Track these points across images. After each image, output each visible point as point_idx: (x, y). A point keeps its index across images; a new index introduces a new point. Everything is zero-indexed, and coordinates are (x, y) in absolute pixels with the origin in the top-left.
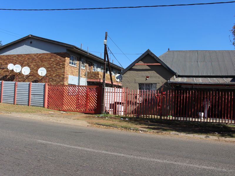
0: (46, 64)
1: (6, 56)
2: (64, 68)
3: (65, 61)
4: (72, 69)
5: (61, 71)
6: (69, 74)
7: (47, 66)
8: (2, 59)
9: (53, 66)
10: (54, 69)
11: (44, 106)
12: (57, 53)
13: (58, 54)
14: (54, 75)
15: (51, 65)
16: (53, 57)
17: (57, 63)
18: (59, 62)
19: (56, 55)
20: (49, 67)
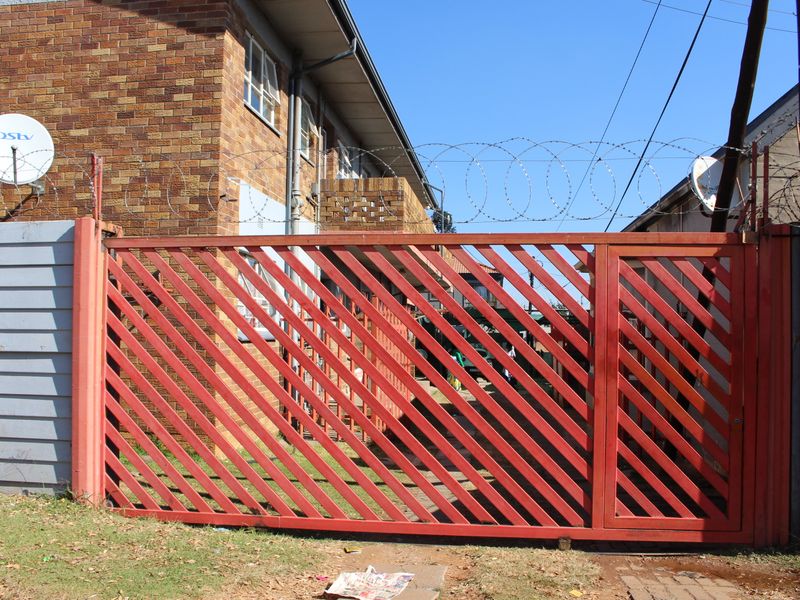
0: (42, 87)
2: (212, 113)
3: (216, 61)
5: (187, 141)
7: (59, 111)
9: (112, 101)
10: (116, 130)
11: (66, 488)
13: (152, 6)
14: (122, 179)
15: (97, 95)
16: (112, 32)
17: (150, 82)
18: (167, 69)
19: (135, 15)
20: (76, 117)
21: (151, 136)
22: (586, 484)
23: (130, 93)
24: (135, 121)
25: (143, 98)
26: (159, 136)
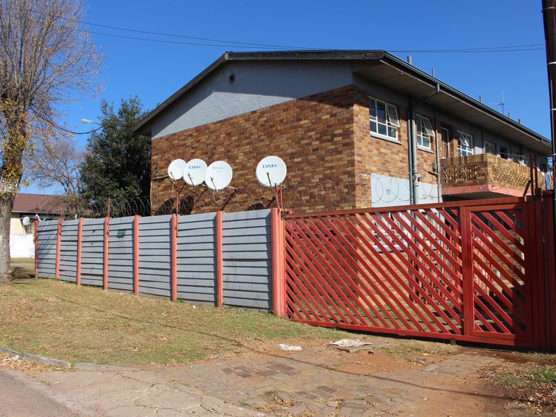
0: (282, 141)
1: (167, 139)
2: (350, 145)
3: (350, 120)
4: (383, 150)
5: (341, 159)
6: (374, 168)
7: (289, 151)
8: (158, 150)
9: (310, 144)
10: (312, 157)
12: (319, 94)
13: (322, 98)
14: (316, 180)
15: (303, 142)
16: (308, 112)
17: (324, 133)
18: (331, 126)
19: (316, 103)
20: (296, 153)
21: (326, 158)
23: (317, 139)
24: (319, 152)
25: (322, 141)
26: (330, 158)
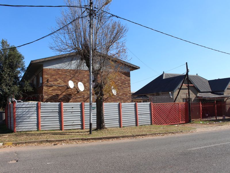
2: (130, 86)
15: (117, 83)
18: (124, 81)
22: (179, 120)
23: (121, 83)
24: (122, 87)
25: (122, 84)
26: (124, 89)
